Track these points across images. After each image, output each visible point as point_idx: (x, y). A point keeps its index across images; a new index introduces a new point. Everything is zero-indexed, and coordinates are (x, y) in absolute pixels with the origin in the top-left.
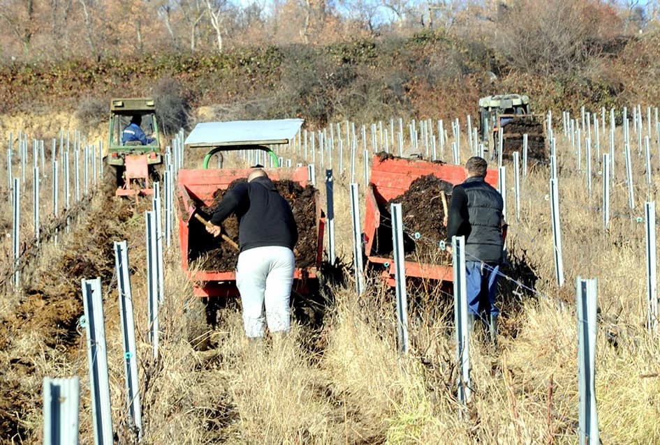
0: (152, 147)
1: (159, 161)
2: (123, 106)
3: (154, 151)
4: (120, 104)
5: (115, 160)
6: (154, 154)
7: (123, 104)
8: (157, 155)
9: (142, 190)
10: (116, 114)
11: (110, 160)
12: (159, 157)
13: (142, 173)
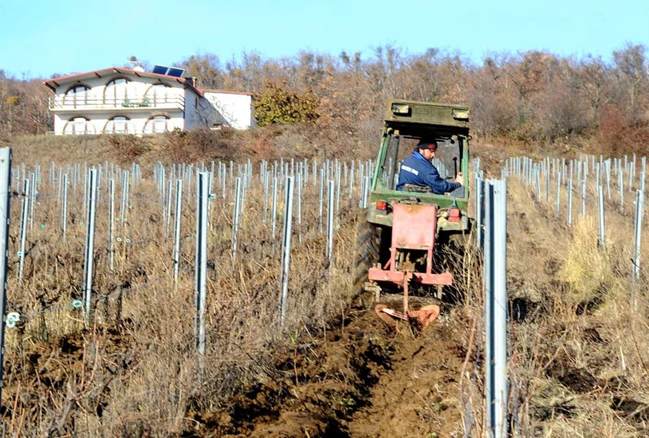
0: (453, 199)
1: (464, 227)
2: (409, 114)
3: (457, 207)
4: (404, 110)
5: (381, 216)
6: (456, 212)
7: (410, 110)
8: (460, 215)
9: (418, 274)
10: (394, 129)
11: (372, 214)
12: (464, 219)
13: (422, 240)
